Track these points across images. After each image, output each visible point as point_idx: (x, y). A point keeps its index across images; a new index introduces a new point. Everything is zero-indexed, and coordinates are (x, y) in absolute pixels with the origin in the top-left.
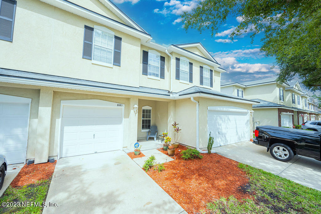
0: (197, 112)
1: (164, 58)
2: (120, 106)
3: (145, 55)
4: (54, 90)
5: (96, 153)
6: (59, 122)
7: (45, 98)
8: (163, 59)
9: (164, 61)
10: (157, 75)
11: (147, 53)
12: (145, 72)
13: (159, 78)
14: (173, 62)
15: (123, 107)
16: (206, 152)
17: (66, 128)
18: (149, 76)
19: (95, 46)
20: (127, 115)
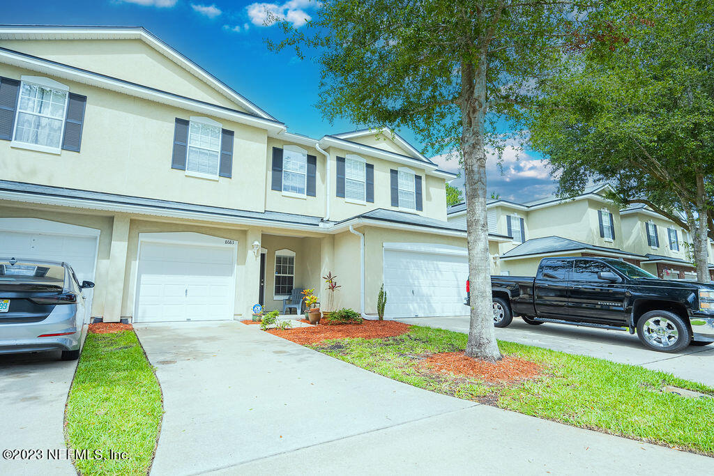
0: (362, 251)
1: (315, 158)
2: (230, 243)
3: (277, 155)
4: (133, 218)
5: (189, 320)
6: (135, 265)
7: (120, 228)
8: (312, 160)
9: (315, 164)
10: (300, 191)
11: (281, 151)
12: (277, 185)
13: (305, 196)
14: (332, 164)
15: (235, 246)
16: (376, 317)
17: (144, 277)
18: (284, 193)
19: (191, 148)
20: (242, 259)
